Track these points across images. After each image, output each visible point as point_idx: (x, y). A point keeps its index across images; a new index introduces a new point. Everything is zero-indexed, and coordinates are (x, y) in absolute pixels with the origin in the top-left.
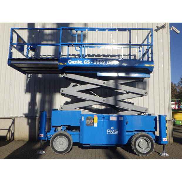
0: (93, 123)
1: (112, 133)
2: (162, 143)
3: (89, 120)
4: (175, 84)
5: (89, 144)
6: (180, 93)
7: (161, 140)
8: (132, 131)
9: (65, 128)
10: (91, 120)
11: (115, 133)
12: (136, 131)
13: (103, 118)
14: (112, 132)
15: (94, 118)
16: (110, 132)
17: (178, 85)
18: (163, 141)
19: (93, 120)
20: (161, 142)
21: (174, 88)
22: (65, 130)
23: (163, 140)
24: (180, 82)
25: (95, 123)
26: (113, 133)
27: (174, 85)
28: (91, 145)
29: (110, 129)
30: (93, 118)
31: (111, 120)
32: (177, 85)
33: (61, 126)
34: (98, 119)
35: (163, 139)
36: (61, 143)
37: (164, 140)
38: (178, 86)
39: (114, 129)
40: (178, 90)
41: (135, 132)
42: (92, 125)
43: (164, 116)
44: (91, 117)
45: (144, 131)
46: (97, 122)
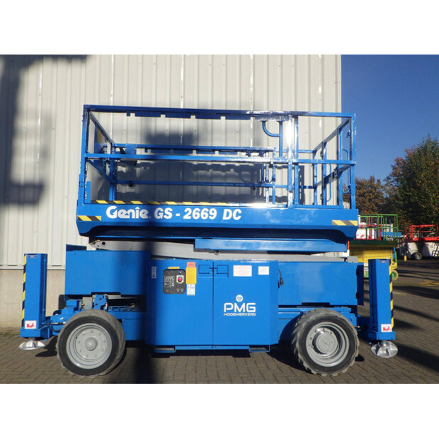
0: (184, 286)
1: (238, 312)
2: (377, 339)
3: (171, 278)
4: (378, 181)
5: (173, 346)
6: (390, 203)
7: (376, 328)
8: (295, 306)
9: (104, 302)
10: (178, 276)
11: (246, 312)
12: (304, 305)
13: (213, 269)
14: (240, 311)
15: (187, 269)
16: (233, 311)
17: (385, 183)
18: (382, 333)
19: (183, 276)
20: (376, 334)
21: (375, 190)
22: (102, 308)
23: (382, 331)
24: (391, 175)
25: (188, 285)
26: (242, 312)
27: (376, 182)
28: (177, 348)
29: (234, 301)
30: (185, 271)
31: (236, 274)
32: (383, 183)
33: (93, 293)
34: (199, 273)
35: (383, 326)
36: (90, 344)
37: (384, 329)
38: (386, 185)
39: (246, 301)
40: (385, 195)
41: (304, 309)
42: (182, 290)
43: (383, 262)
44: (178, 268)
45: (327, 305)
46: (195, 282)
